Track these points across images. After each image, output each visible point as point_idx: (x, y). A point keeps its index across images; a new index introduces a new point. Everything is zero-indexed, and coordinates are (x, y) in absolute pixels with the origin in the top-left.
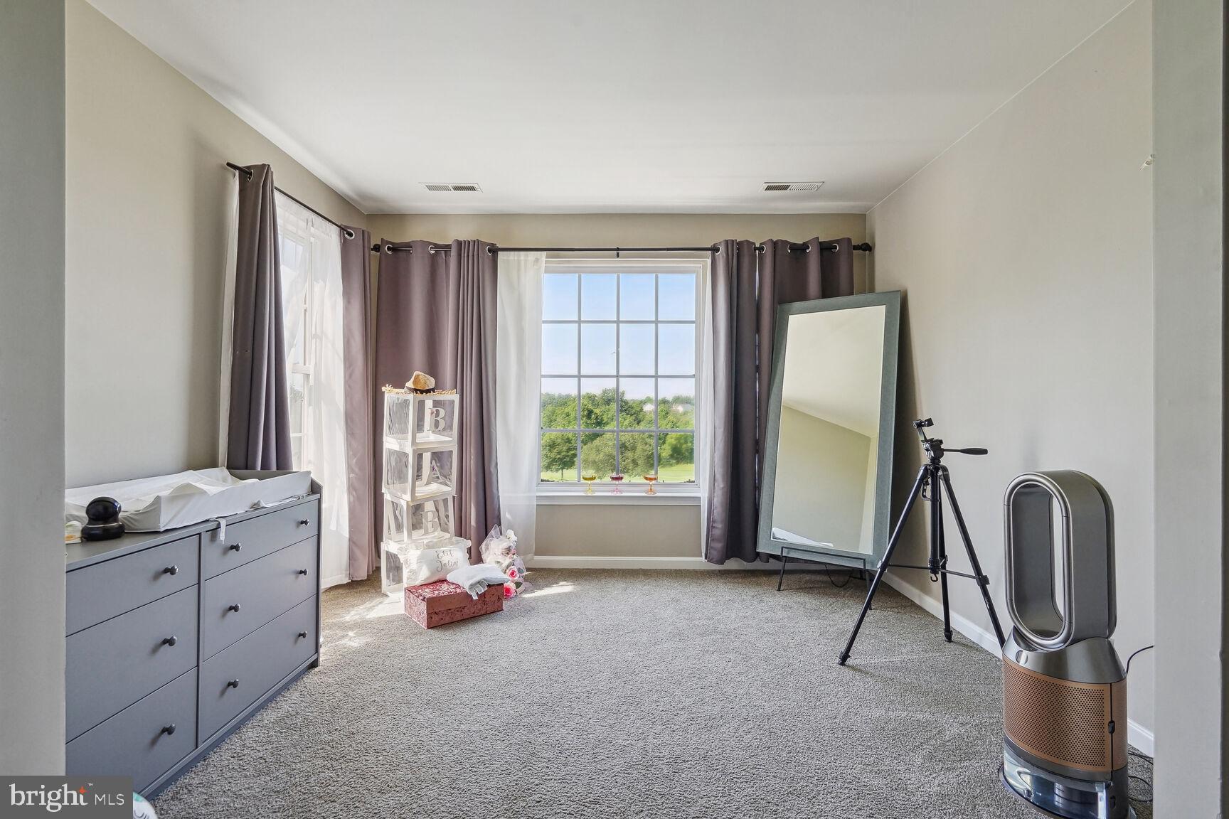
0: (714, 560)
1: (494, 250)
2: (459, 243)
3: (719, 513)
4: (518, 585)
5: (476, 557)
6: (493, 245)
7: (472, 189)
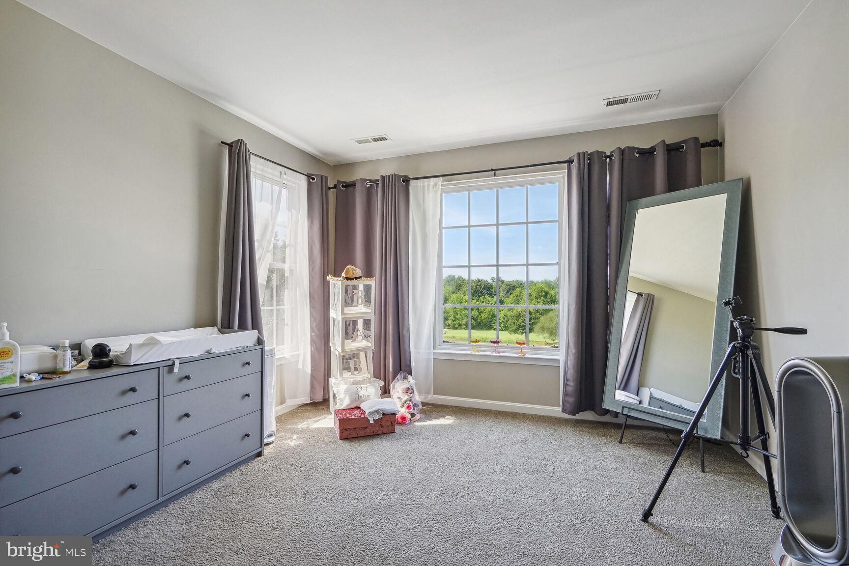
0: (567, 411)
1: (406, 180)
2: (383, 178)
3: (571, 372)
4: (413, 415)
5: (386, 391)
6: (406, 177)
7: (384, 139)
